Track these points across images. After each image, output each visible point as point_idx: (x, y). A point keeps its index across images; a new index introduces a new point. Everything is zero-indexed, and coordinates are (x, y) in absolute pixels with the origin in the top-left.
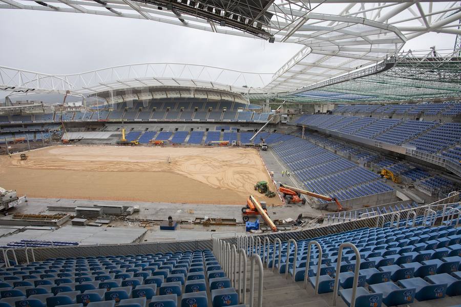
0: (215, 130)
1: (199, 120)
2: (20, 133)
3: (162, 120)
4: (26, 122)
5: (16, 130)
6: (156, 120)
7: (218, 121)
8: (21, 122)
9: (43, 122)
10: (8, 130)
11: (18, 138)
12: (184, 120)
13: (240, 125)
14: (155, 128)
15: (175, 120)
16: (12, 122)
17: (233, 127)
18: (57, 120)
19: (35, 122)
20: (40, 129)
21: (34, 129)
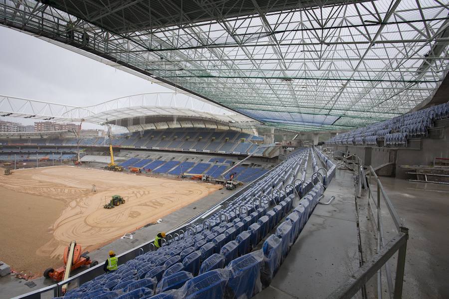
0: (207, 162)
1: (195, 150)
2: (51, 153)
3: (163, 149)
4: (57, 145)
5: (48, 150)
6: (158, 148)
7: (214, 152)
8: (53, 145)
9: (70, 145)
10: (42, 151)
11: (48, 157)
12: (182, 150)
13: (237, 158)
14: (154, 156)
15: (174, 149)
16: (47, 144)
17: (229, 160)
18: (80, 145)
19: (64, 145)
20: (67, 151)
21: (61, 151)
